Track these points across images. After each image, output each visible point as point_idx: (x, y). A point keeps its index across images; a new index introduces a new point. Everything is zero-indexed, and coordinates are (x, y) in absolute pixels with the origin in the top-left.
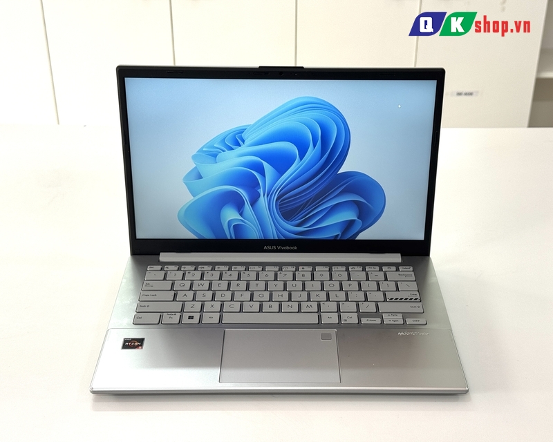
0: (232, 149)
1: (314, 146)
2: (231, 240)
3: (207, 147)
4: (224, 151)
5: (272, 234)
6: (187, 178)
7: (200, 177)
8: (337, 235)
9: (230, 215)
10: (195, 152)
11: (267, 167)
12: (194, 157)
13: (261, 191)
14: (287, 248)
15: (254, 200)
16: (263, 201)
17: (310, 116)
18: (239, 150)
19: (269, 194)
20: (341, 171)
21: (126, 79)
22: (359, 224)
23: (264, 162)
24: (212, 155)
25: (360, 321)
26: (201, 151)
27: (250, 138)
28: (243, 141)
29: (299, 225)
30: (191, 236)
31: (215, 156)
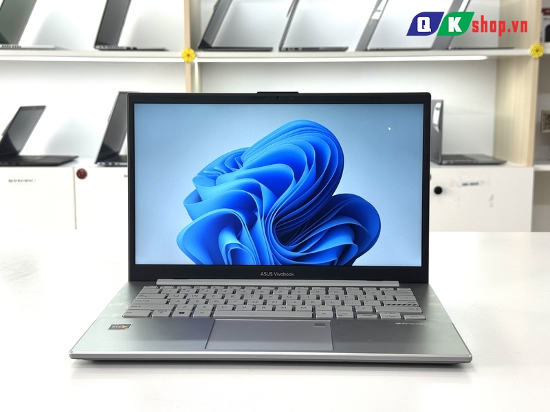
0: (230, 171)
1: (310, 168)
2: (229, 265)
3: (207, 170)
4: (223, 173)
5: (269, 260)
6: (187, 201)
7: (199, 199)
8: (334, 261)
9: (228, 239)
10: (195, 175)
11: (265, 190)
12: (195, 180)
13: (258, 214)
14: (284, 274)
15: (251, 224)
16: (260, 224)
17: (305, 138)
18: (238, 173)
19: (266, 217)
20: (336, 193)
21: (135, 104)
22: (356, 248)
23: (261, 184)
24: (211, 177)
25: (355, 317)
26: (201, 173)
27: (248, 161)
28: (242, 164)
29: (295, 250)
30: (188, 261)
31: (215, 178)
